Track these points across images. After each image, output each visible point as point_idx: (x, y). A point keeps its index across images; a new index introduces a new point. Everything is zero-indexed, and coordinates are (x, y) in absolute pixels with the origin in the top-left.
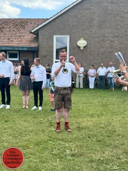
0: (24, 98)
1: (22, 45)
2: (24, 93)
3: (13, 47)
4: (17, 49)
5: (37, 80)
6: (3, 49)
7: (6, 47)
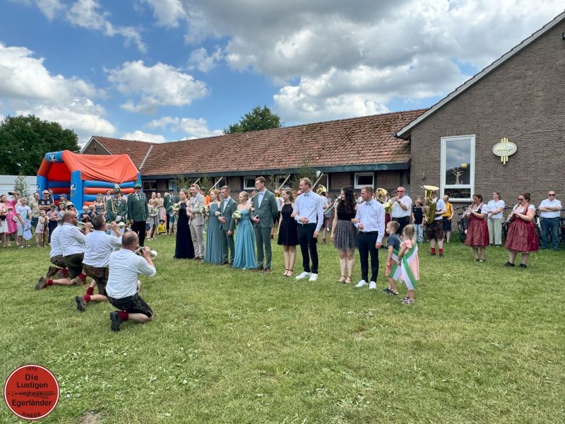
0: (342, 262)
1: (380, 161)
2: (342, 254)
3: (364, 165)
4: (369, 168)
5: (365, 230)
6: (348, 169)
7: (352, 165)
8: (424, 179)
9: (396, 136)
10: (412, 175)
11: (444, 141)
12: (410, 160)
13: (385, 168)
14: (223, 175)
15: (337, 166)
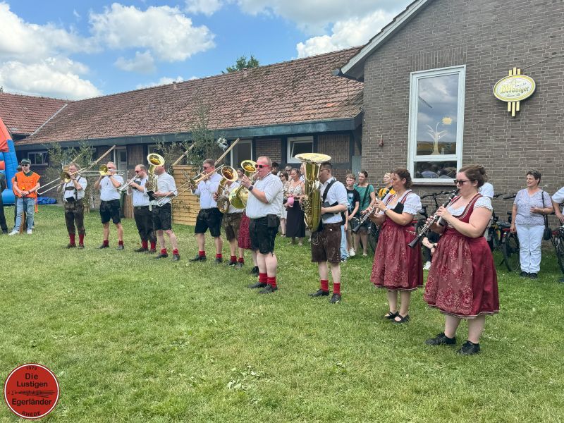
6: (271, 132)
7: (278, 125)
8: (382, 145)
9: (341, 74)
10: (364, 139)
11: (414, 79)
12: (361, 115)
13: (322, 128)
14: (116, 142)
15: (258, 127)
